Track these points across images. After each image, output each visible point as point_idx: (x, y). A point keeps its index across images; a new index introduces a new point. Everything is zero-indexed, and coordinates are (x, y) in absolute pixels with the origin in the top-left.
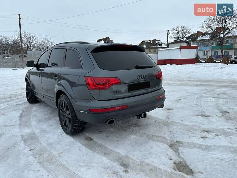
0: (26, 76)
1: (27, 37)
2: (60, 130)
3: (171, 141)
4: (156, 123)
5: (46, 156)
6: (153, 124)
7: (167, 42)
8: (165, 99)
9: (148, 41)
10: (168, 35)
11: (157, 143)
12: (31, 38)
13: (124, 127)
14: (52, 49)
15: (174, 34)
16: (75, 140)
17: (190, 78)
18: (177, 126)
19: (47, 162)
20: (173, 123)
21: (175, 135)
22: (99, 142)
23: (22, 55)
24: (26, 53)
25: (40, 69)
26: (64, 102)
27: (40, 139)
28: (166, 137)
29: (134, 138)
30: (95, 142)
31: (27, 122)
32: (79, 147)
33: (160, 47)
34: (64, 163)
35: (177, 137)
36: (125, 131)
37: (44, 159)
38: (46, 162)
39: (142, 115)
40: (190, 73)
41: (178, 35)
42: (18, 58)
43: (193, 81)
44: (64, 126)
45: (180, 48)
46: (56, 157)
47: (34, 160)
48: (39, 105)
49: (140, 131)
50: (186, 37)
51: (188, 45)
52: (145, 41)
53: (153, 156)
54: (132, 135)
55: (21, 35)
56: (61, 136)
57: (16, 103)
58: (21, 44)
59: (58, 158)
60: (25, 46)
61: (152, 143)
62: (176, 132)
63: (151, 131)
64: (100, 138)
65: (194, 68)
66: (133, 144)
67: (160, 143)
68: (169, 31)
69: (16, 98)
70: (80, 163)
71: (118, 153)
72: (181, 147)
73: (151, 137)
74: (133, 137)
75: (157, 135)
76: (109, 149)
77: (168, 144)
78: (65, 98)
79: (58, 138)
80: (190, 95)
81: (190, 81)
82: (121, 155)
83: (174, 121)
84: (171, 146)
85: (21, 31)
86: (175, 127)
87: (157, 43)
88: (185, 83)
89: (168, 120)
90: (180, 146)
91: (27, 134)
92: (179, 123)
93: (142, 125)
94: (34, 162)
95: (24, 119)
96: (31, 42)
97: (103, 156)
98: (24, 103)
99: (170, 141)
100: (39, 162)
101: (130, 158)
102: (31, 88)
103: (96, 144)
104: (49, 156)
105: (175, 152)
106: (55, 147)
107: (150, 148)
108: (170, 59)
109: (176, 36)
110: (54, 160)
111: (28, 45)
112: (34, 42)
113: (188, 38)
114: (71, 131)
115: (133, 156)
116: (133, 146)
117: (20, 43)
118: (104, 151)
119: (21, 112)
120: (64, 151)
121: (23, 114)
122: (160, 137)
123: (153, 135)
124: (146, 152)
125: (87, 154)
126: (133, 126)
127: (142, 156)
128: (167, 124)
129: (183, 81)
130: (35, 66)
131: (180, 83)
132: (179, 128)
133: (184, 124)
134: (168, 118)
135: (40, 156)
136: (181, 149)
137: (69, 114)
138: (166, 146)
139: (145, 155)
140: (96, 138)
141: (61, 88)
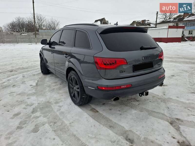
0: (41, 51)
1: (39, 18)
2: (69, 100)
3: (171, 118)
4: (154, 99)
5: (59, 125)
6: (150, 99)
7: (155, 22)
8: (165, 78)
9: (138, 21)
10: (157, 16)
11: (157, 119)
12: (42, 18)
13: (125, 101)
14: (63, 30)
15: (162, 15)
16: (82, 111)
17: (178, 55)
18: (175, 103)
19: (61, 130)
20: (169, 100)
21: (173, 112)
22: (104, 114)
23: (35, 32)
24: (38, 31)
25: (52, 46)
26: (74, 78)
27: (53, 108)
28: (166, 114)
29: (135, 113)
30: (100, 113)
31: (42, 91)
32: (86, 118)
33: (148, 26)
34: (75, 133)
35: (176, 114)
36: (126, 105)
37: (58, 127)
38: (59, 131)
39: (144, 93)
40: (178, 51)
41: (165, 16)
42: (32, 35)
43: (182, 58)
44: (73, 97)
45: (168, 28)
46: (68, 126)
47: (49, 128)
48: (50, 76)
49: (140, 106)
50: (173, 17)
51: (176, 25)
52: (135, 21)
53: (156, 133)
54: (133, 110)
55: (34, 17)
56: (70, 106)
57: (32, 73)
58: (35, 24)
59: (69, 127)
60: (37, 25)
61: (153, 119)
62: (174, 108)
63: (150, 106)
64: (104, 110)
65: (180, 46)
66: (135, 119)
67: (160, 120)
68: (158, 13)
69: (32, 69)
70: (89, 134)
71: (122, 126)
72: (182, 125)
73: (151, 113)
74: (134, 111)
75: (156, 111)
76: (114, 122)
77: (168, 121)
78: (74, 74)
79: (68, 108)
80: (181, 72)
81: (179, 58)
82: (125, 129)
83: (170, 97)
84: (171, 123)
85: (35, 13)
86: (173, 104)
87: (146, 23)
88: (175, 60)
89: (164, 96)
90: (180, 124)
91: (42, 102)
92: (176, 100)
93: (141, 100)
94: (50, 130)
95: (39, 88)
96: (42, 22)
97: (108, 128)
98: (39, 74)
99: (169, 117)
100: (54, 130)
101: (134, 133)
102: (44, 62)
103: (101, 116)
104: (62, 125)
105: (177, 130)
106: (67, 116)
107: (152, 124)
108: (158, 37)
109: (163, 17)
110: (67, 129)
111: (40, 24)
112: (44, 22)
113: (175, 19)
114: (79, 102)
115: (137, 131)
116: (135, 121)
117: (33, 22)
118: (109, 124)
119: (36, 82)
120: (74, 121)
121: (39, 84)
122: (160, 113)
123: (152, 111)
124: (149, 128)
125: (94, 126)
126: (132, 100)
127: (145, 132)
128: (164, 100)
129: (172, 58)
130: (48, 44)
131: (170, 60)
132: (176, 105)
133: (180, 101)
134: (164, 95)
135: (54, 124)
136: (182, 128)
137: (78, 88)
138: (167, 123)
139: (148, 132)
140: (100, 109)
141: (71, 65)
